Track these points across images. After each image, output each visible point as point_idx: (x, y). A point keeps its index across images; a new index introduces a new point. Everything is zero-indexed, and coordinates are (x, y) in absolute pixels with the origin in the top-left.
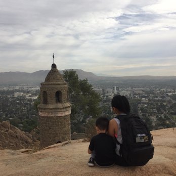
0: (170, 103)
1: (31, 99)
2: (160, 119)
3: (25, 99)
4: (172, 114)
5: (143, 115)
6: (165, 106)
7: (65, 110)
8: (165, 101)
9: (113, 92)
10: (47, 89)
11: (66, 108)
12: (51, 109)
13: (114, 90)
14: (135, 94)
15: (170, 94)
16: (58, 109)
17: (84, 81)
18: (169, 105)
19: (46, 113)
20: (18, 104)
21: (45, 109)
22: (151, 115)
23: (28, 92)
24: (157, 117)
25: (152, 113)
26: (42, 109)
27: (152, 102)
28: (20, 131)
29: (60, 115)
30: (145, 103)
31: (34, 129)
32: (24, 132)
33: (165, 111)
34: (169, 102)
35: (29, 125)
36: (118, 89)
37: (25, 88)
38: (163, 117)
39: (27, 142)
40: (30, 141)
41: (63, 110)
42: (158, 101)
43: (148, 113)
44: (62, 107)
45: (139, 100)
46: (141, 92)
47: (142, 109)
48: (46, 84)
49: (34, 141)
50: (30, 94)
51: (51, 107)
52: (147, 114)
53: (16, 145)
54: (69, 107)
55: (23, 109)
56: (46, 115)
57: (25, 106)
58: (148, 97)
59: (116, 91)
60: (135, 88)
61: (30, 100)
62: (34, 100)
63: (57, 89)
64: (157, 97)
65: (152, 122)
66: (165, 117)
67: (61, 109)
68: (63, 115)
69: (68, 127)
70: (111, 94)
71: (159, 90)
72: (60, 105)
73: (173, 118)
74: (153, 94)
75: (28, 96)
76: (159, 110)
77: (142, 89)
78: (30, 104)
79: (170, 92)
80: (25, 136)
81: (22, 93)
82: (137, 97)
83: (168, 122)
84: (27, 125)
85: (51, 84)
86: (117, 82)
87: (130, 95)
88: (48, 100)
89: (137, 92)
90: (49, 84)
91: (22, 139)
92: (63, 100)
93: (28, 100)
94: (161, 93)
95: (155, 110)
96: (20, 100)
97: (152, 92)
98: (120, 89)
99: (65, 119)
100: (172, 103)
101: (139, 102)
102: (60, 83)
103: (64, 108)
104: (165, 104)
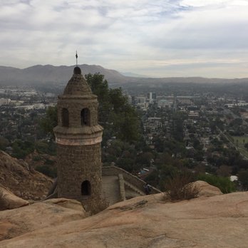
0: (230, 119)
1: (23, 109)
2: (214, 142)
3: (14, 110)
4: (232, 134)
5: (190, 136)
6: (222, 123)
7: (94, 136)
8: (222, 116)
9: (148, 101)
10: (68, 105)
11: (96, 133)
12: (75, 135)
13: (149, 98)
14: (180, 105)
15: (230, 106)
16: (85, 134)
17: (117, 90)
18: (228, 122)
19: (68, 141)
20: (4, 116)
21: (65, 134)
22: (202, 136)
23: (19, 99)
24: (211, 138)
25: (203, 133)
26: (61, 134)
27: (204, 117)
28: (10, 157)
29: (87, 143)
30: (194, 118)
31: (31, 155)
32: (16, 159)
33: (223, 130)
34: (229, 117)
35: (22, 148)
36: (154, 96)
37: (14, 91)
38: (219, 139)
39: (21, 173)
40: (26, 172)
41: (91, 136)
42: (213, 115)
43: (198, 132)
44: (90, 132)
45: (184, 113)
46: (188, 102)
47: (189, 127)
48: (66, 98)
49: (32, 172)
50: (22, 102)
51: (75, 133)
52: (196, 135)
53: (5, 178)
54: (100, 132)
55: (11, 125)
56: (67, 144)
57: (14, 120)
58: (198, 109)
59: (151, 100)
60: (180, 95)
61: (23, 111)
62: (28, 111)
63: (82, 105)
64: (211, 110)
65: (203, 145)
66: (222, 139)
67: (89, 135)
68: (92, 143)
69: (98, 160)
70: (144, 104)
71: (215, 99)
72: (87, 130)
73: (233, 140)
74: (206, 104)
75: (18, 104)
76: (213, 128)
77: (191, 97)
78: (23, 117)
79: (231, 102)
80: (17, 165)
81: (9, 100)
82: (183, 109)
83: (225, 147)
84: (19, 148)
85: (75, 98)
86: (153, 86)
87: (172, 106)
88: (70, 122)
89: (183, 102)
90: (71, 98)
91: (13, 169)
92: (92, 121)
93: (19, 111)
94: (217, 103)
95: (209, 129)
96: (7, 110)
97: (204, 102)
98: (157, 97)
99: (94, 149)
100: (233, 118)
101: (185, 116)
102: (87, 96)
103: (93, 133)
104: (222, 120)
